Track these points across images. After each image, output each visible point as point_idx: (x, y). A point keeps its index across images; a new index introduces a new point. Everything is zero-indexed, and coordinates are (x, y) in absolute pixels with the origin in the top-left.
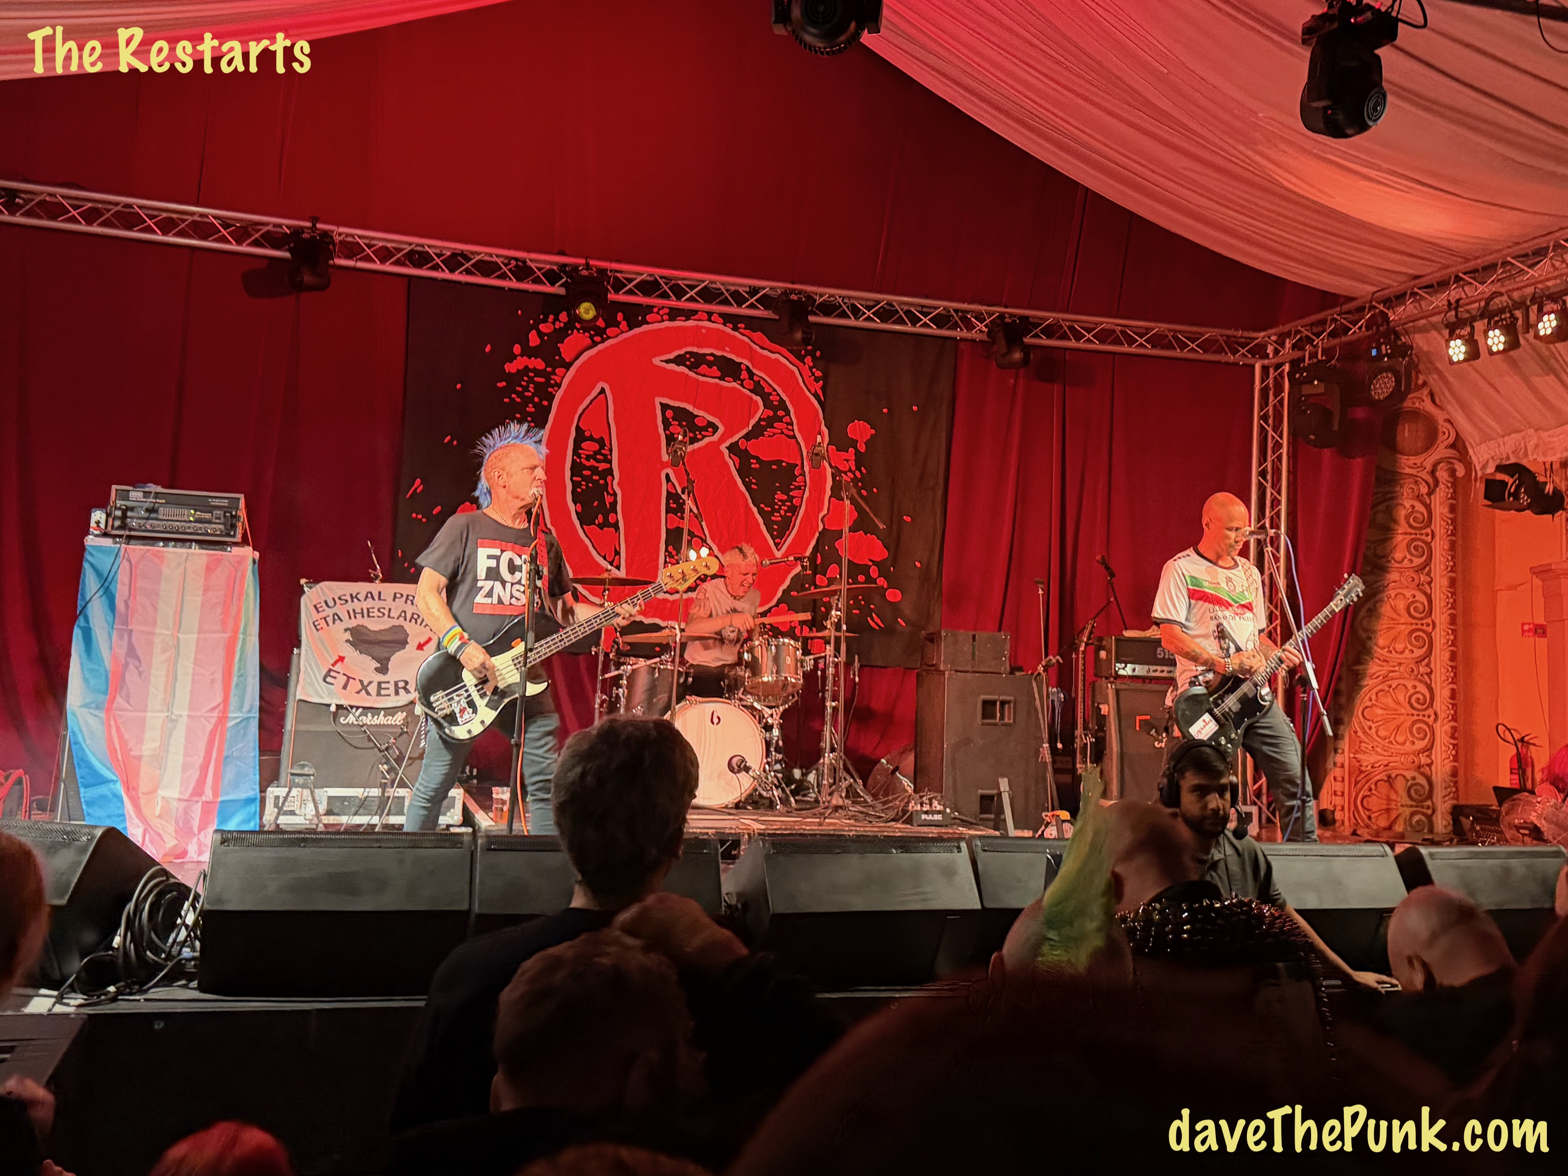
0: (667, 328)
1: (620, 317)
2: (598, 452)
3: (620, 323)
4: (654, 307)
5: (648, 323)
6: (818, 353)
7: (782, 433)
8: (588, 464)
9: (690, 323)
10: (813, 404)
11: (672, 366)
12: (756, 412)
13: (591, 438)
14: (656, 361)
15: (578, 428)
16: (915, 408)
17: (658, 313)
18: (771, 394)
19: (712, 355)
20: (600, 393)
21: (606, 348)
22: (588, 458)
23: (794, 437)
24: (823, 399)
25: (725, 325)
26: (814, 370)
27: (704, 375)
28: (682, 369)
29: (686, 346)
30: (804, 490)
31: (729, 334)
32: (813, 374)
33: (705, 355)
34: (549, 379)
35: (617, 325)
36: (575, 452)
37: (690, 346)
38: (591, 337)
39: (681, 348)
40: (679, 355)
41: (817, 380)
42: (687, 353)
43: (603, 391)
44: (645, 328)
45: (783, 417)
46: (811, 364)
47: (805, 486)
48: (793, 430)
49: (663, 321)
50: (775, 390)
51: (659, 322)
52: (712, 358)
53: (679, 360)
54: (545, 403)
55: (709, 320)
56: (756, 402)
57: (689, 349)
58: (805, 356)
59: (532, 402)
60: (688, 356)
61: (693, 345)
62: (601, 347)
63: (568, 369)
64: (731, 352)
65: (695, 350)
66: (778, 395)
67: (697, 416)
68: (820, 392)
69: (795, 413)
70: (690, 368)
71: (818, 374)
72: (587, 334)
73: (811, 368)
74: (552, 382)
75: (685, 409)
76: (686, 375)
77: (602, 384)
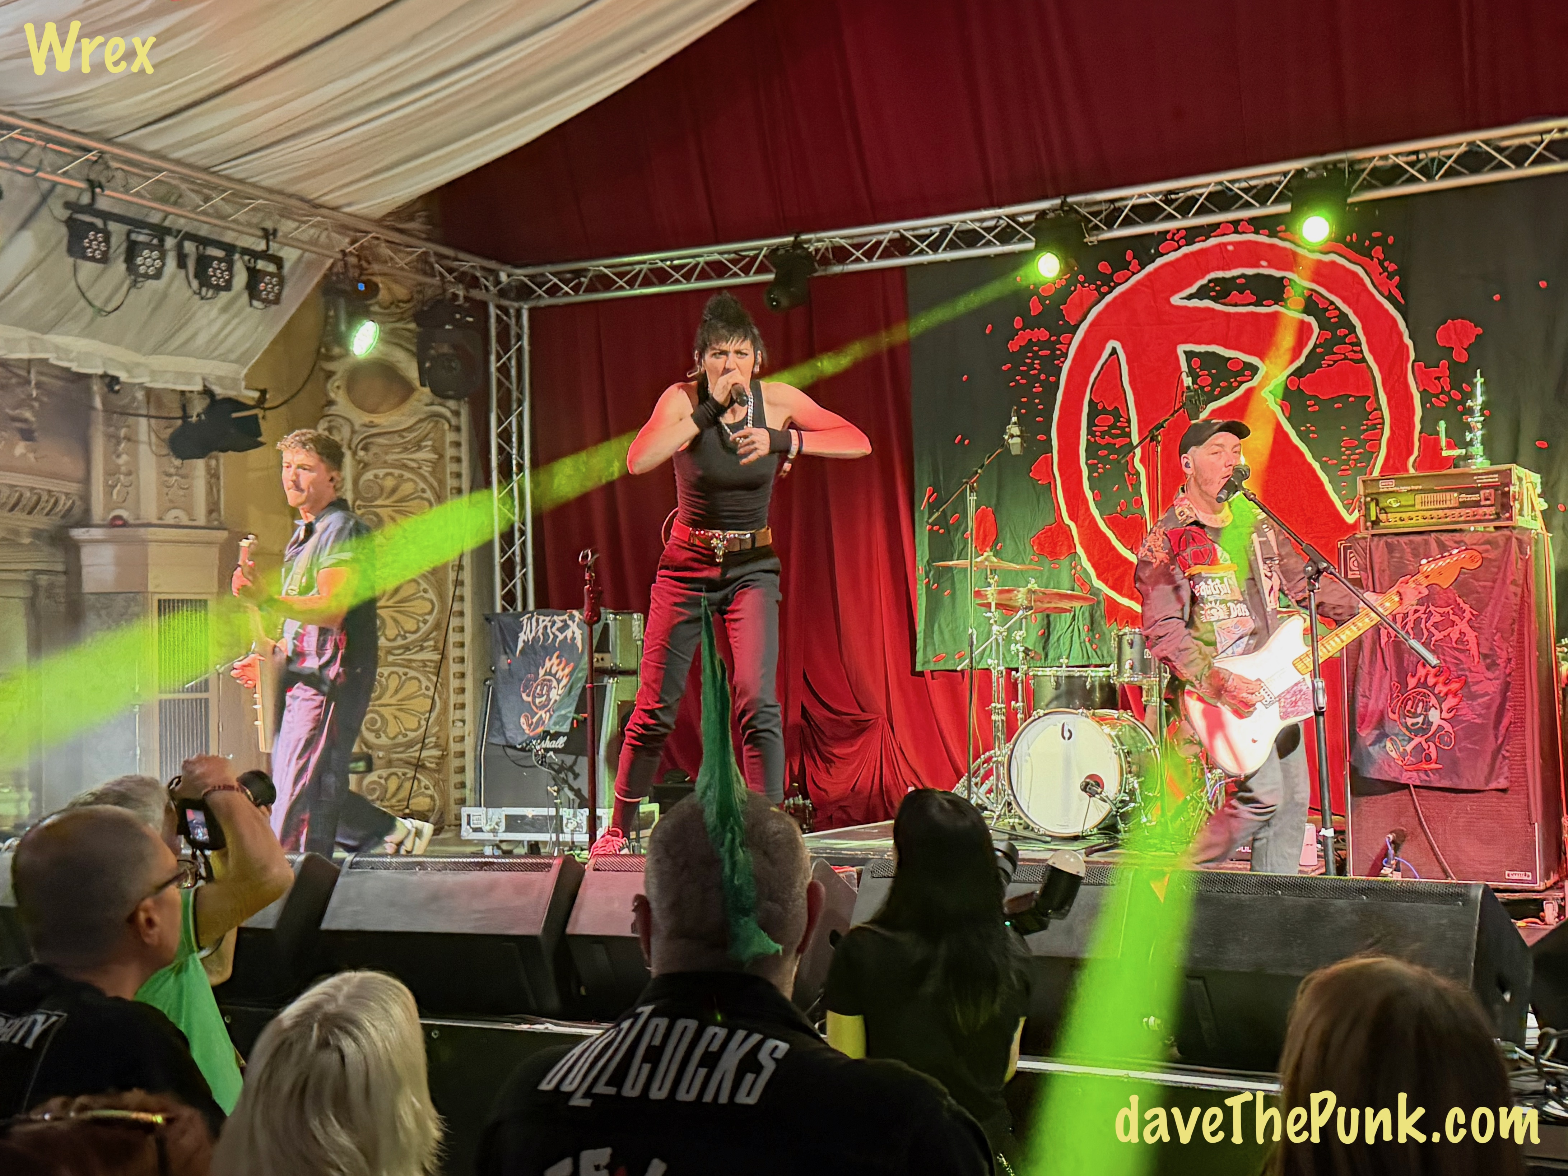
0: (1186, 256)
1: (1129, 255)
2: (1113, 426)
3: (1130, 262)
4: (1167, 232)
5: (1162, 255)
6: (1391, 239)
7: (1346, 358)
8: (1103, 442)
9: (1212, 241)
10: (1387, 311)
11: (1195, 303)
12: (1309, 339)
13: (1104, 411)
14: (1176, 300)
15: (1091, 401)
16: (1543, 284)
17: (1173, 239)
18: (1327, 310)
19: (1243, 276)
20: (1111, 355)
21: (1115, 299)
22: (1103, 434)
23: (1364, 360)
24: (1403, 302)
25: (1256, 232)
26: (1386, 264)
27: (1236, 305)
28: (1207, 303)
29: (1208, 272)
30: (1382, 429)
31: (1263, 244)
32: (1385, 269)
33: (1234, 278)
34: (1053, 350)
35: (1126, 265)
36: (1090, 432)
37: (1213, 270)
38: (1098, 289)
39: (1203, 277)
40: (1202, 287)
41: (1390, 277)
42: (1210, 281)
43: (1114, 351)
44: (1159, 262)
45: (1346, 336)
46: (1382, 257)
47: (1383, 423)
48: (1361, 351)
49: (1180, 247)
50: (1332, 303)
51: (1176, 250)
52: (1244, 281)
53: (1200, 294)
54: (1052, 379)
55: (1236, 232)
56: (1309, 324)
57: (1213, 275)
58: (1370, 247)
59: (1039, 381)
60: (1211, 285)
61: (1219, 269)
62: (1109, 298)
63: (1074, 333)
64: (1270, 266)
65: (1220, 274)
66: (1337, 308)
67: (1230, 359)
68: (1396, 292)
69: (1363, 328)
70: (1215, 299)
71: (1392, 267)
72: (1093, 286)
73: (1381, 263)
74: (1058, 352)
75: (1214, 353)
76: (1213, 310)
77: (1112, 344)
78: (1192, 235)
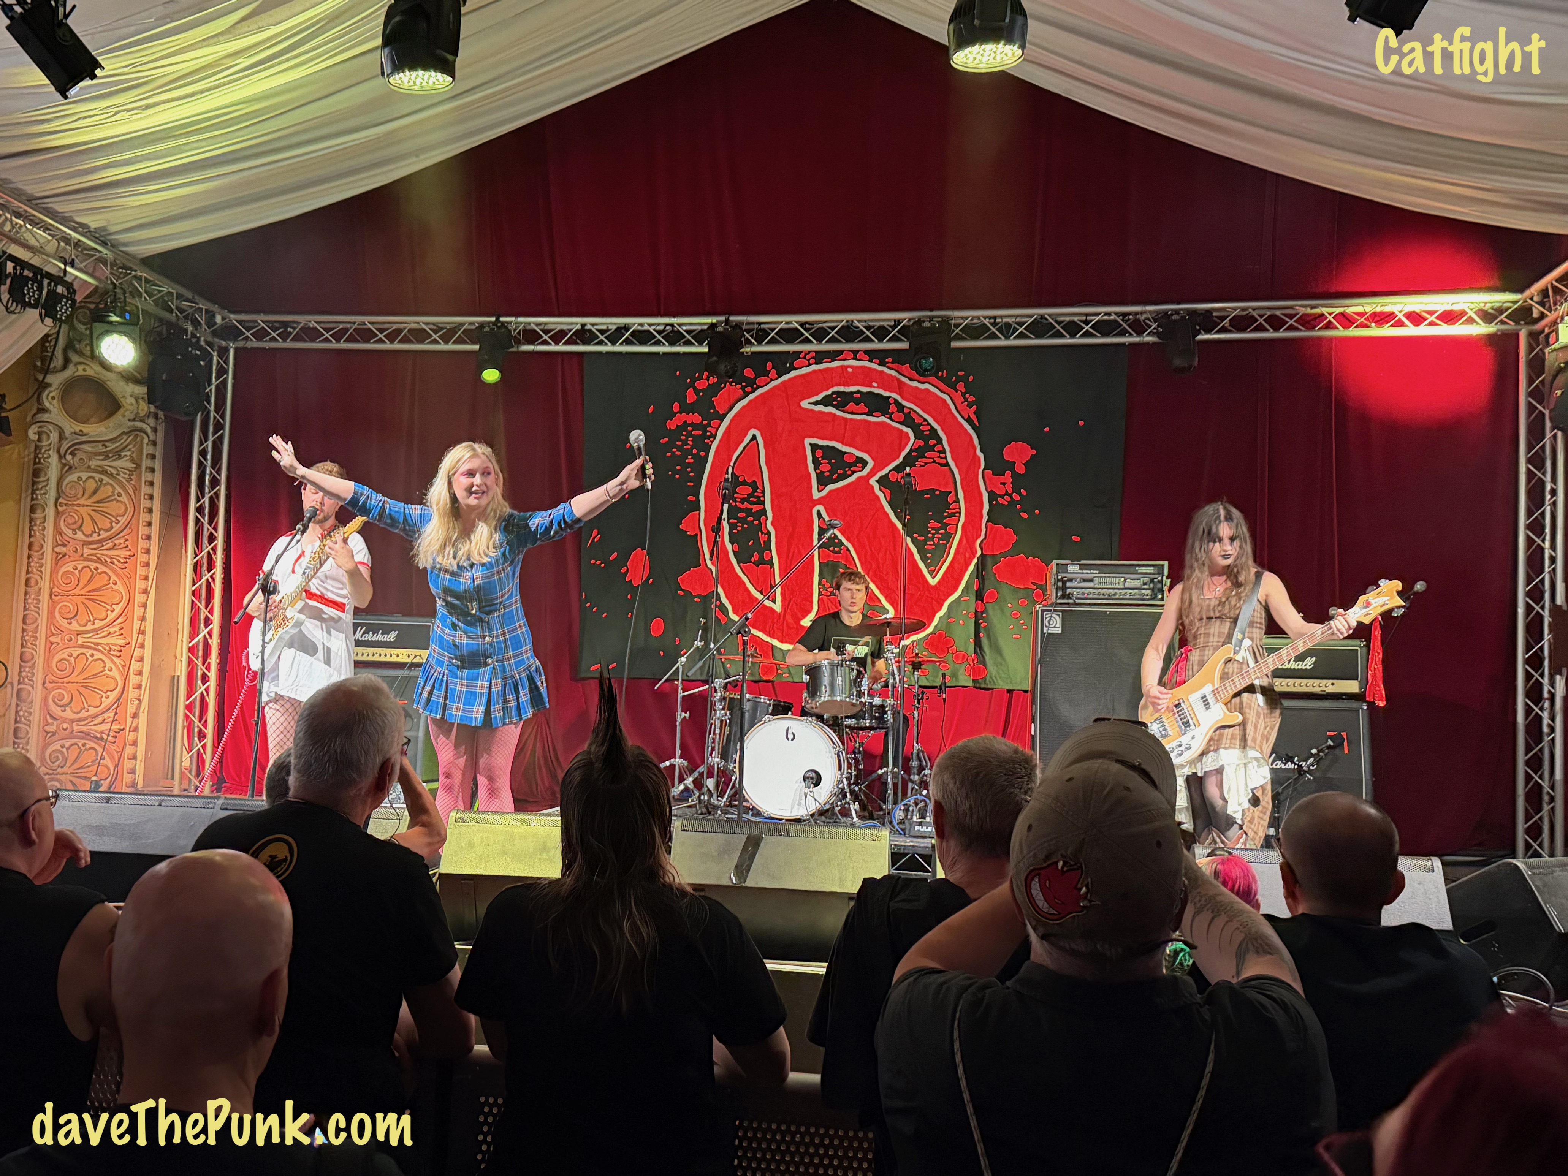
0: (814, 371)
1: (770, 366)
2: (750, 496)
3: (769, 372)
4: (801, 352)
5: (796, 369)
7: (934, 462)
8: (743, 506)
9: (836, 363)
10: (966, 430)
11: (820, 408)
12: (907, 444)
13: (744, 483)
14: (805, 404)
16: (1081, 423)
17: (804, 358)
18: (921, 424)
19: (859, 392)
20: (751, 440)
21: (757, 397)
22: (743, 501)
23: (947, 464)
24: (977, 425)
25: (871, 361)
27: (852, 413)
28: (830, 409)
29: (833, 386)
30: (959, 517)
31: (875, 370)
32: (966, 400)
33: (852, 393)
34: (705, 431)
37: (837, 385)
38: (743, 388)
39: (828, 389)
40: (826, 396)
41: (970, 405)
42: (833, 393)
43: (754, 437)
44: (793, 374)
45: (935, 445)
46: (964, 390)
47: (960, 513)
48: (946, 458)
49: (810, 365)
50: (925, 420)
51: (806, 366)
52: (859, 395)
53: (825, 402)
54: (702, 453)
55: (855, 358)
56: (907, 434)
57: (836, 389)
58: (957, 382)
60: (834, 396)
61: (840, 385)
62: (752, 396)
63: (723, 420)
64: (878, 387)
65: (841, 389)
66: (929, 424)
67: (846, 453)
68: (973, 417)
69: (948, 441)
70: (837, 407)
71: (971, 398)
72: (739, 386)
73: (963, 394)
74: (708, 434)
75: (833, 448)
76: (835, 414)
77: (753, 432)
78: (820, 357)
